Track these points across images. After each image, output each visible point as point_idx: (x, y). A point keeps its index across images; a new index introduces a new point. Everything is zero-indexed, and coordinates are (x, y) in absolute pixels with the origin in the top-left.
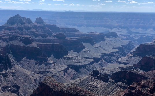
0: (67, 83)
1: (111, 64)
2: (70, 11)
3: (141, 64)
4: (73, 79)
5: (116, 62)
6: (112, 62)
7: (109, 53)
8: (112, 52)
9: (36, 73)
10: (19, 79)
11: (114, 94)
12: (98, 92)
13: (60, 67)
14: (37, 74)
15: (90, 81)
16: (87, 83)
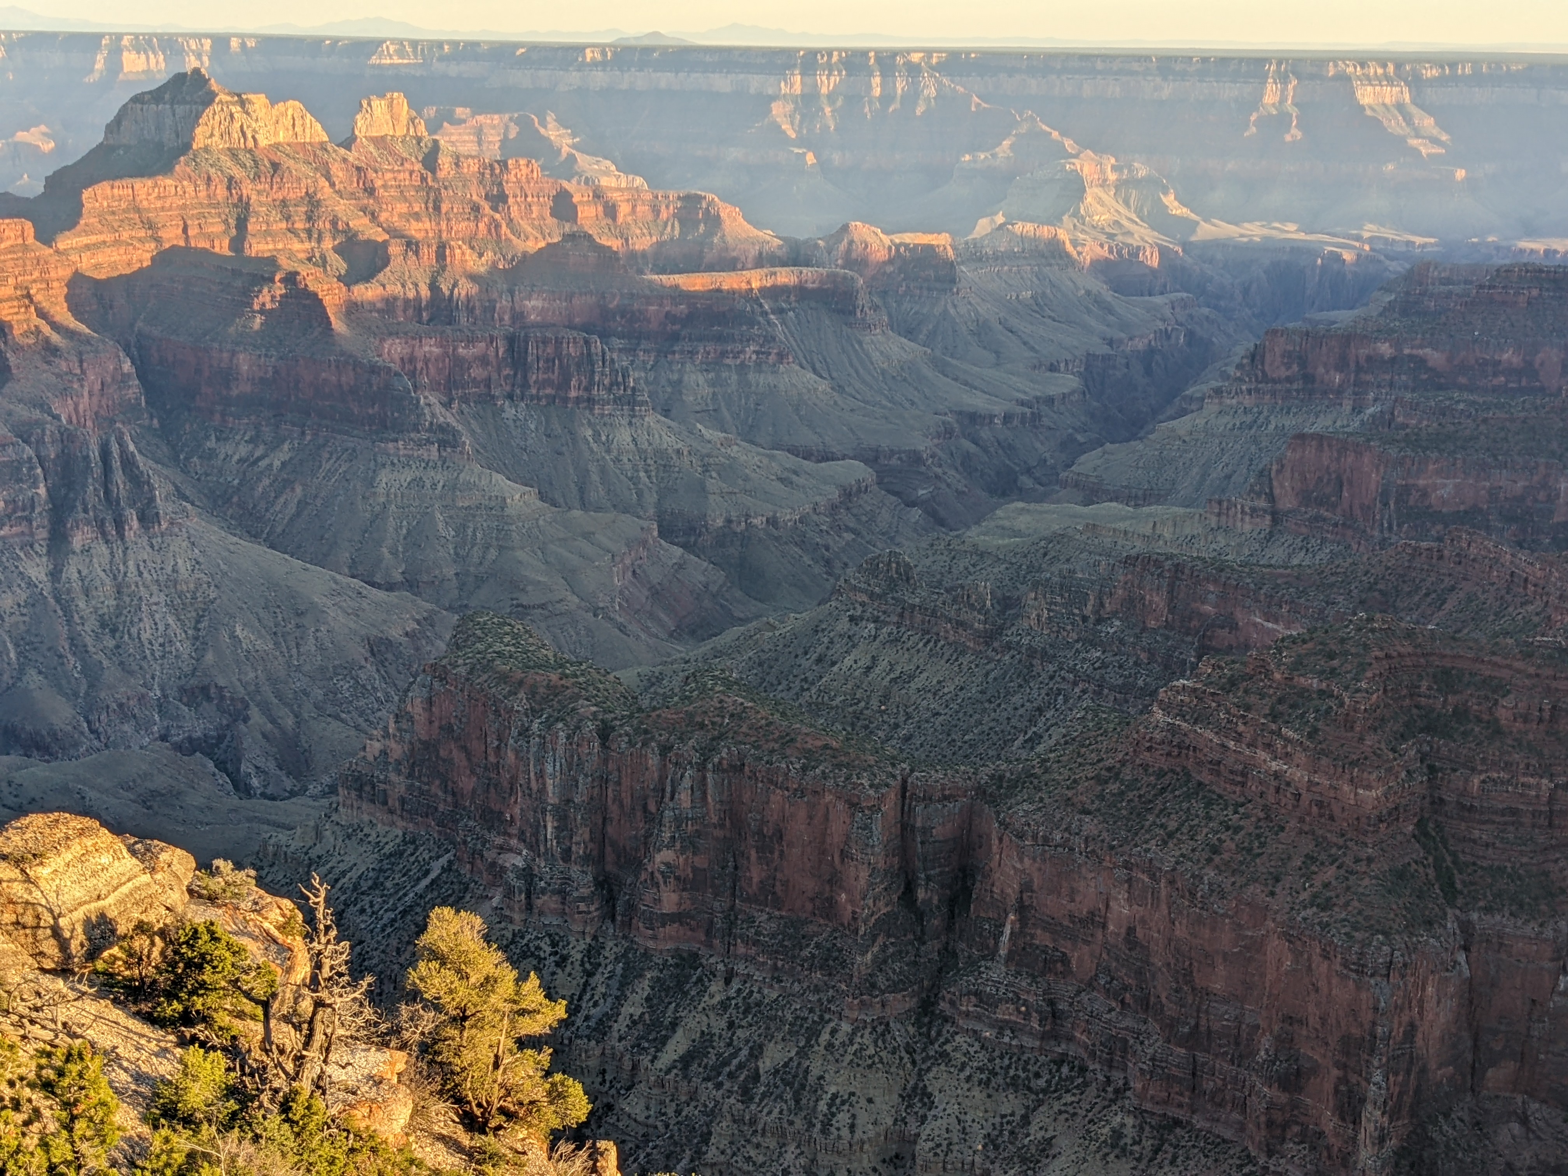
0: (645, 670)
1: (1021, 505)
2: (656, 34)
3: (1271, 498)
4: (693, 633)
5: (1064, 484)
6: (1026, 481)
7: (999, 408)
8: (1022, 403)
9: (378, 586)
10: (233, 636)
11: (1040, 749)
12: (908, 739)
13: (587, 536)
14: (380, 595)
15: (839, 647)
16: (819, 660)
